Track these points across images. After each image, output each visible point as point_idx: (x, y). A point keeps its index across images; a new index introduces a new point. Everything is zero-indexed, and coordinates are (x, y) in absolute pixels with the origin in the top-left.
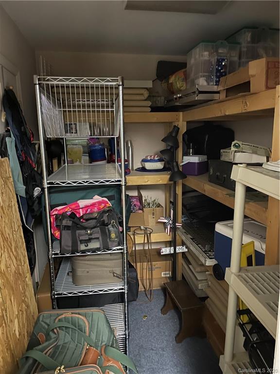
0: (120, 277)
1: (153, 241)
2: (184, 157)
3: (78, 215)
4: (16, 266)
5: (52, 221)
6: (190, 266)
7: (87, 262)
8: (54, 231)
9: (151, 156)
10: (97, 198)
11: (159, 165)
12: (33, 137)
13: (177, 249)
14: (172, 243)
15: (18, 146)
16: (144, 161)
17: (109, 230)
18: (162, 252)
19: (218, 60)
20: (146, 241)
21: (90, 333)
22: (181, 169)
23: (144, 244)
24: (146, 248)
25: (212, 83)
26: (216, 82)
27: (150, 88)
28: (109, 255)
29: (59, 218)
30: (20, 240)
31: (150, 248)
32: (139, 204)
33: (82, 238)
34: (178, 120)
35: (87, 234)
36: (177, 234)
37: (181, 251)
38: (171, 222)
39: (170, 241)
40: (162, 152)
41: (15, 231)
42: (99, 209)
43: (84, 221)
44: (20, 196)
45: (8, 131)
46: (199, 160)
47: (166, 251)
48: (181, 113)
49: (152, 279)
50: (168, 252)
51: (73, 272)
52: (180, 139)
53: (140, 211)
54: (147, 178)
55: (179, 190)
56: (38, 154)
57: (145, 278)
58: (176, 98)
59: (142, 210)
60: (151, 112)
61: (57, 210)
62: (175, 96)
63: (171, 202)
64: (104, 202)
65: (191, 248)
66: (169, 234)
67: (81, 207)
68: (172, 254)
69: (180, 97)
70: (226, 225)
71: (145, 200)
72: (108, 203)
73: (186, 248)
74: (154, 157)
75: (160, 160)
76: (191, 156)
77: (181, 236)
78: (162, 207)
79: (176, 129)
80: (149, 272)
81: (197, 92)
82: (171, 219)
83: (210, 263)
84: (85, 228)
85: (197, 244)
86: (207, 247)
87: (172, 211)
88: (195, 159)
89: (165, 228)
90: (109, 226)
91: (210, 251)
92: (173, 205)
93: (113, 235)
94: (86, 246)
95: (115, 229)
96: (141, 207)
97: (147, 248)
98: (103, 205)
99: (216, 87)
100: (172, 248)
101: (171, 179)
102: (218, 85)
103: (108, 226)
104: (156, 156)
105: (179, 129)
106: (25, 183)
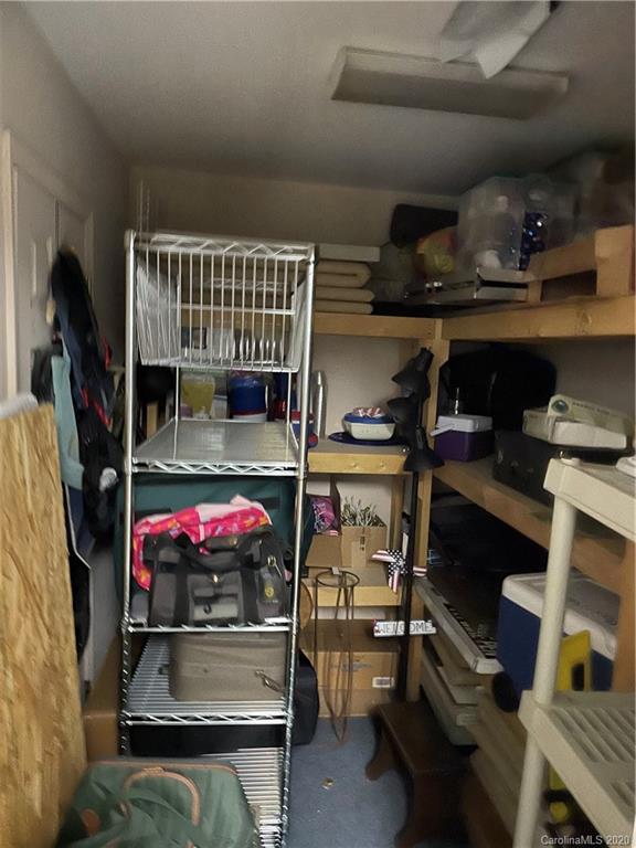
0: (279, 688)
1: (357, 604)
2: (441, 418)
3: (193, 540)
4: (47, 648)
5: (135, 547)
6: (439, 668)
7: (205, 648)
8: (139, 569)
9: (365, 410)
10: (240, 503)
11: (384, 431)
12: (110, 357)
13: (412, 627)
14: (402, 612)
15: (76, 375)
16: (350, 418)
17: (261, 579)
18: (378, 631)
19: (527, 215)
20: (342, 603)
21: (201, 820)
22: (431, 446)
23: (336, 609)
24: (342, 616)
25: (512, 264)
26: (521, 261)
27: (375, 263)
28: (257, 636)
29: (152, 543)
30: (62, 589)
31: (350, 618)
32: (332, 515)
33: (198, 593)
34: (431, 336)
35: (213, 584)
36: (414, 592)
37: (421, 632)
38: (401, 563)
39: (397, 607)
40: (392, 403)
41: (53, 570)
42: (242, 527)
43: (206, 553)
44: (70, 488)
45: (57, 342)
46: (474, 426)
47: (387, 628)
48: (439, 322)
49: (350, 691)
50: (390, 633)
51: (171, 669)
52: (434, 377)
53: (334, 533)
54: (354, 459)
55: (425, 491)
56: (117, 395)
57: (333, 687)
58: (430, 290)
59: (338, 529)
60: (372, 314)
61: (147, 523)
62: (428, 285)
63: (404, 515)
64: (254, 512)
65: (444, 628)
66: (395, 590)
67: (203, 519)
68: (400, 637)
69: (438, 289)
70: (529, 585)
71: (347, 507)
72: (263, 515)
73: (434, 625)
74: (374, 411)
75: (385, 420)
76: (456, 416)
77: (423, 596)
78: (384, 525)
79: (426, 356)
80: (344, 675)
81: (477, 282)
82: (401, 556)
83: (487, 667)
84: (208, 571)
85: (459, 621)
86: (482, 630)
87: (406, 538)
88: (464, 424)
89: (389, 574)
90: (262, 570)
91: (488, 640)
92: (409, 522)
93: (270, 591)
94: (206, 611)
95: (275, 576)
96: (336, 523)
97: (344, 618)
98: (252, 519)
99: (520, 273)
100: (401, 623)
101: (408, 466)
102: (524, 270)
103: (258, 568)
104: (378, 410)
105: (432, 356)
106: (84, 459)
